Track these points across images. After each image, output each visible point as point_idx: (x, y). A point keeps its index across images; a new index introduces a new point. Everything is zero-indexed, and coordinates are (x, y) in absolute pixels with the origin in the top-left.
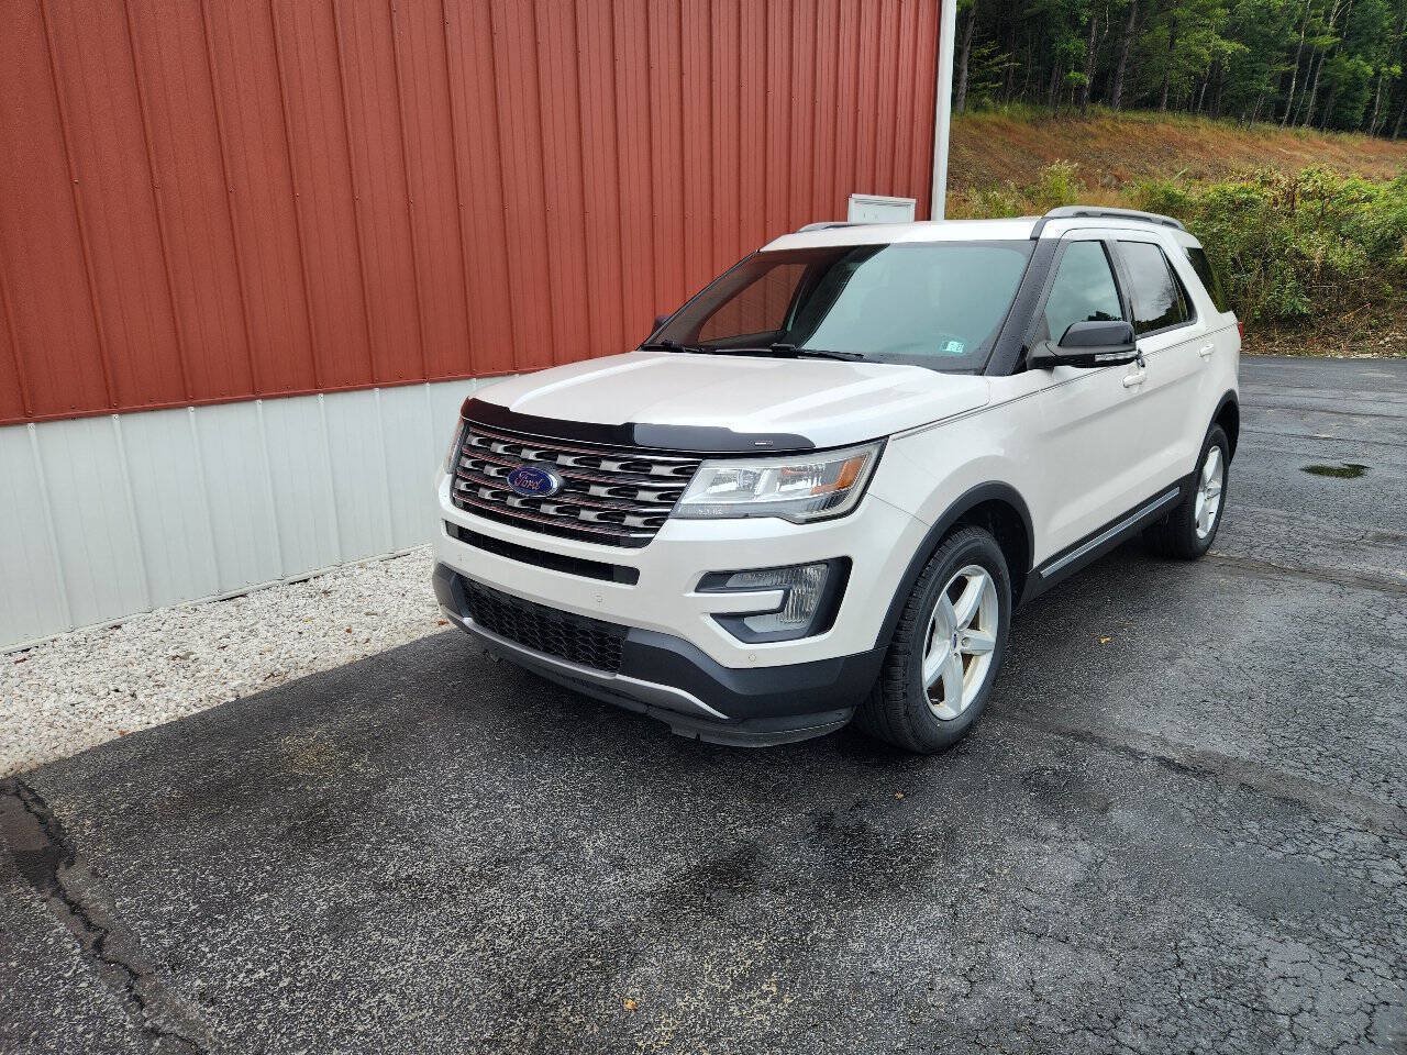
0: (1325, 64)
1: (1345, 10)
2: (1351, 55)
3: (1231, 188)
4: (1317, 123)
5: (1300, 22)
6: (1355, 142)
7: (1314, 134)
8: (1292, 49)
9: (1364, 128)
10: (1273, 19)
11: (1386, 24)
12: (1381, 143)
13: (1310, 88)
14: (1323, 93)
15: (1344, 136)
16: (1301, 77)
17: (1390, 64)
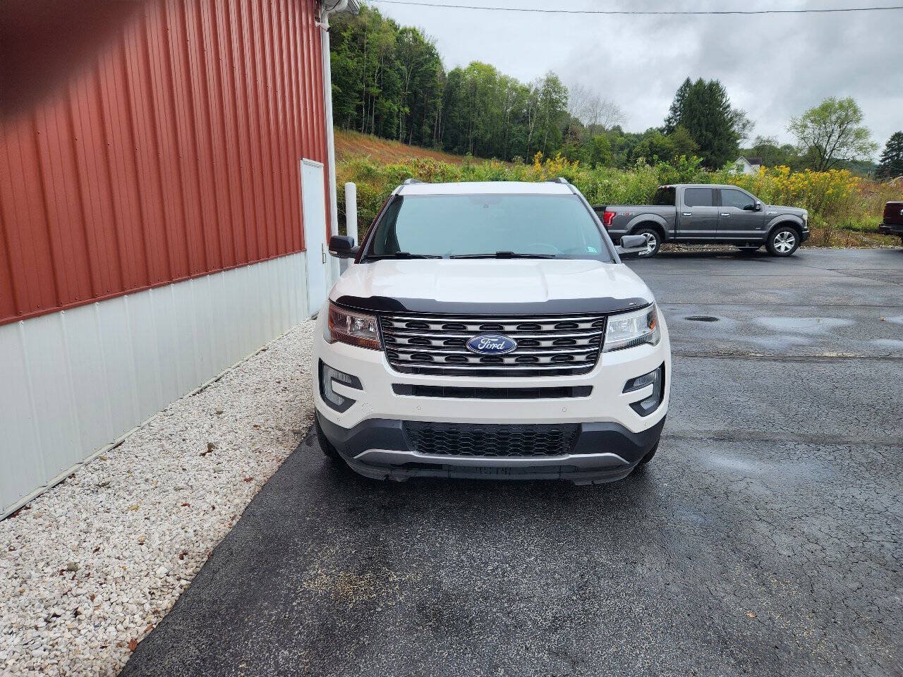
0: (376, 102)
1: (380, 75)
2: (387, 99)
3: (396, 167)
4: (376, 133)
5: (362, 78)
6: (396, 144)
7: (376, 139)
8: (360, 92)
9: (397, 139)
10: (350, 75)
11: (399, 86)
12: (404, 146)
13: (371, 114)
14: (377, 118)
15: (390, 142)
16: (366, 107)
17: (403, 107)
